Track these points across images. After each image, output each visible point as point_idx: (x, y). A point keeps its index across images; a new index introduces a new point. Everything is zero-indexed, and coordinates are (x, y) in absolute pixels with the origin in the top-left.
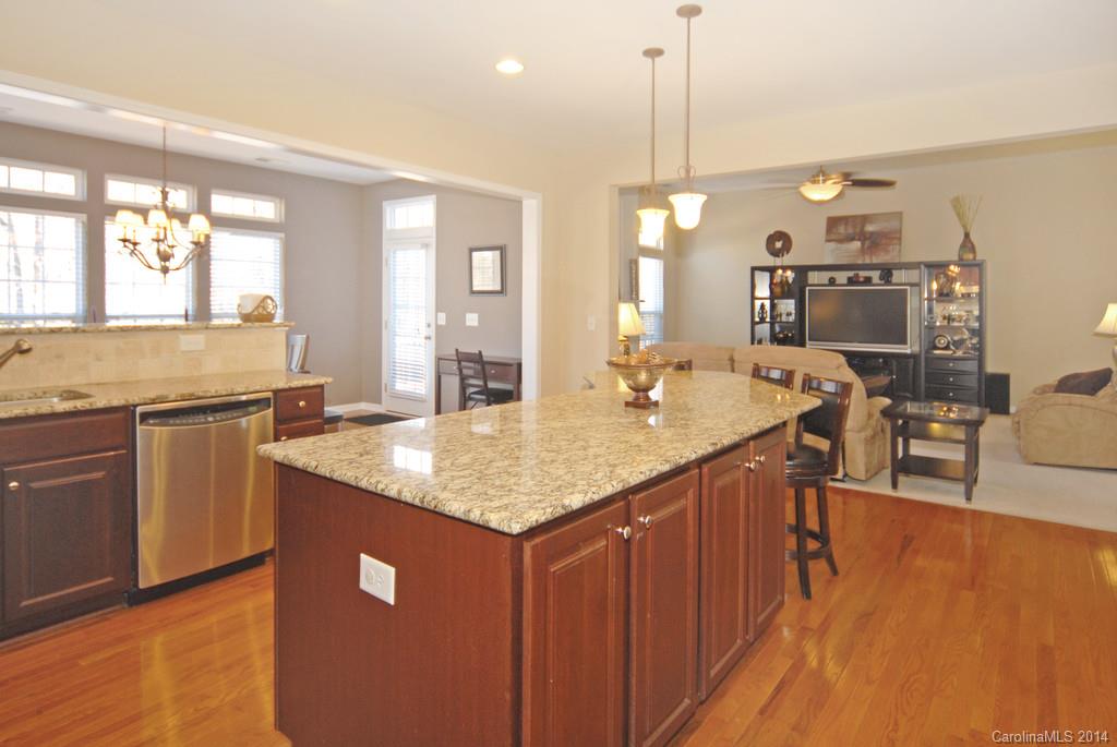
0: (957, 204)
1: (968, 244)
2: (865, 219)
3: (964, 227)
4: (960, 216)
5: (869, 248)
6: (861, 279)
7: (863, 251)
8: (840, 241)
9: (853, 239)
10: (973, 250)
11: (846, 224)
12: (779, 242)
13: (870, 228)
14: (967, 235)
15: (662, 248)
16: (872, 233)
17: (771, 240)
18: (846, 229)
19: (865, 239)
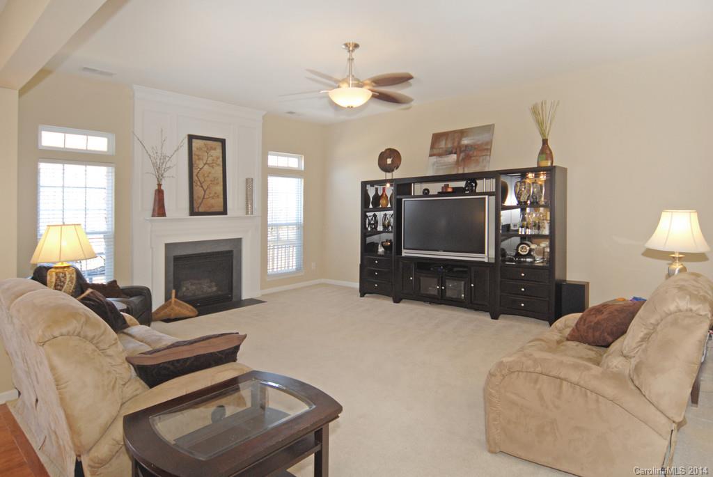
0: (535, 111)
1: (545, 150)
2: (462, 133)
3: (542, 133)
4: (540, 124)
5: (463, 159)
6: (450, 190)
7: (457, 163)
8: (440, 155)
9: (451, 153)
10: (550, 156)
11: (446, 140)
12: (389, 159)
13: (465, 141)
14: (545, 142)
15: (303, 168)
16: (466, 146)
17: (382, 157)
18: (446, 144)
19: (461, 152)
